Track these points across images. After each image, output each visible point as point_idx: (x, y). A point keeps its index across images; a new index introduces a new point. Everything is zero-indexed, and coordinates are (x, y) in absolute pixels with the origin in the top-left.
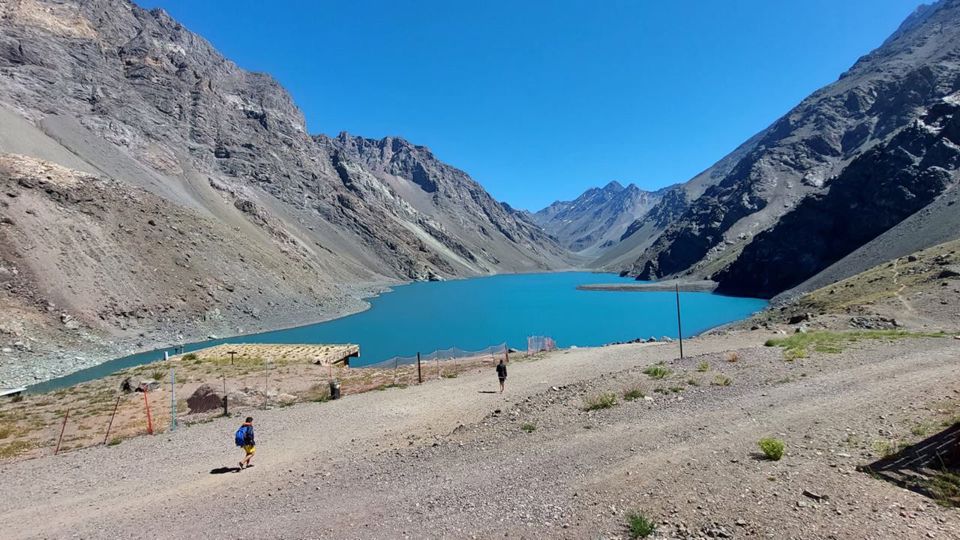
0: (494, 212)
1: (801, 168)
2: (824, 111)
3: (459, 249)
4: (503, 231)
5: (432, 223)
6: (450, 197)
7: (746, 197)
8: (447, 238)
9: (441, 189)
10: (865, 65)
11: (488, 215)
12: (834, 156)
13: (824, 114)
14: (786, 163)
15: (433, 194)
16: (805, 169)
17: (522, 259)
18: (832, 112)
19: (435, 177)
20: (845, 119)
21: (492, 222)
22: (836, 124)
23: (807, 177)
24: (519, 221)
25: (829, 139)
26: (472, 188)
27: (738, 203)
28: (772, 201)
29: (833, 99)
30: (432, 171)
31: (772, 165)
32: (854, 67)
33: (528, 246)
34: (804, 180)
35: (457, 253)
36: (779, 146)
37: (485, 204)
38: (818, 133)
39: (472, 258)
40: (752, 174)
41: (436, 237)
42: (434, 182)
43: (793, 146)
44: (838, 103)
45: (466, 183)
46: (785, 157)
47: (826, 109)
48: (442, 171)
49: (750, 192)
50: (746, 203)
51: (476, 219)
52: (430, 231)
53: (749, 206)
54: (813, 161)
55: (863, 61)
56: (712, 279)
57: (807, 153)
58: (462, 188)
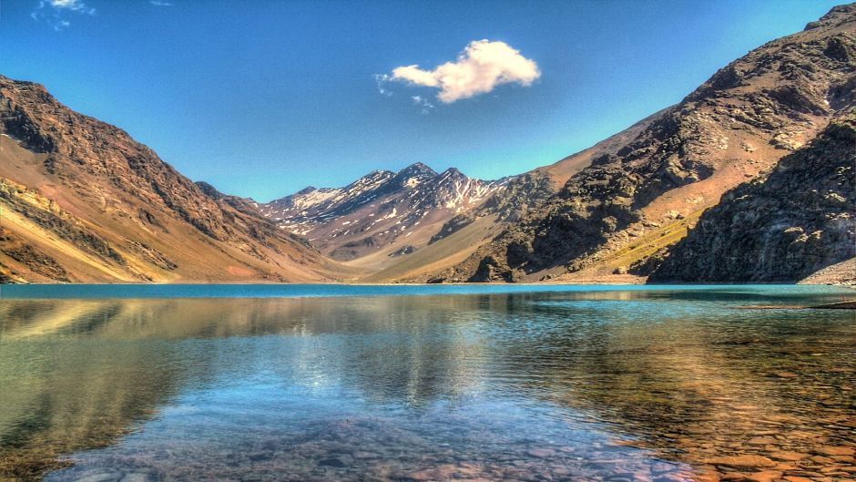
0: (176, 193)
1: (769, 127)
2: (793, 58)
3: (90, 242)
4: (193, 222)
5: (30, 198)
6: (81, 163)
7: (674, 161)
8: (61, 224)
9: (64, 150)
10: (842, 16)
11: (162, 194)
12: (818, 114)
13: (793, 62)
14: (739, 118)
15: (45, 156)
16: (772, 128)
17: (229, 264)
18: (807, 61)
19: (53, 129)
20: (828, 71)
21: (170, 206)
22: (815, 76)
23: (778, 138)
24: (230, 209)
25: (808, 93)
26: (131, 152)
27: (660, 168)
28: (722, 169)
29: (804, 46)
30: (47, 121)
31: (717, 120)
32: (827, 17)
33: (244, 246)
34: (773, 142)
35: (83, 249)
36: (725, 96)
37: (160, 179)
38: (789, 83)
39: (115, 256)
40: (683, 130)
41: (38, 221)
42: (50, 138)
43: (751, 98)
44: (814, 51)
45: (119, 144)
46: (737, 111)
47: (794, 55)
48: (70, 122)
49: (682, 154)
50: (676, 170)
51: (134, 199)
52: (26, 211)
53: (682, 174)
54: (785, 119)
55: (839, 11)
56: (629, 272)
57: (774, 108)
58: (111, 152)
